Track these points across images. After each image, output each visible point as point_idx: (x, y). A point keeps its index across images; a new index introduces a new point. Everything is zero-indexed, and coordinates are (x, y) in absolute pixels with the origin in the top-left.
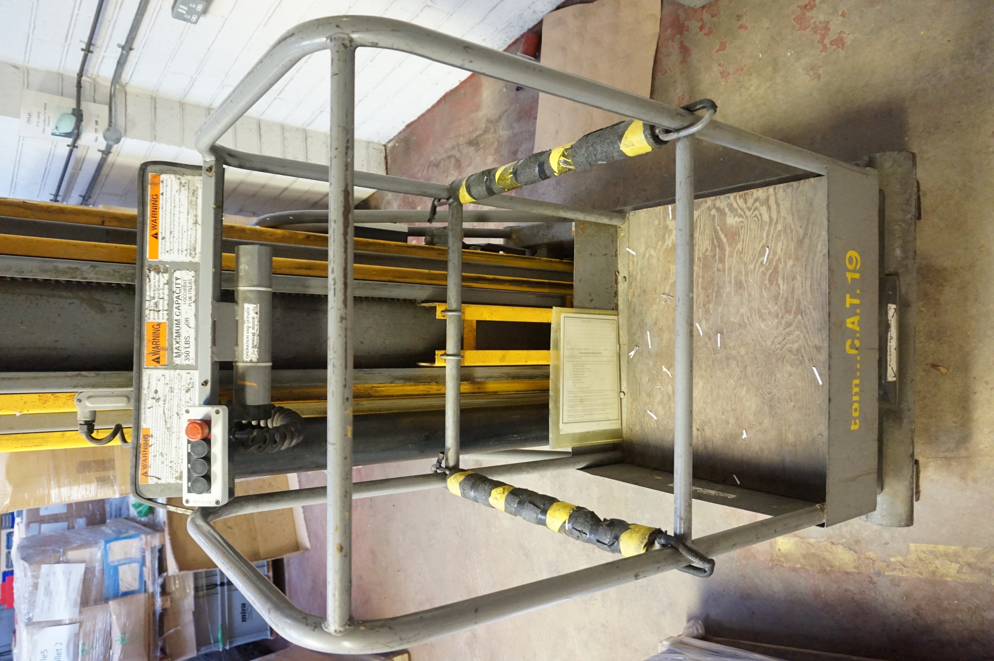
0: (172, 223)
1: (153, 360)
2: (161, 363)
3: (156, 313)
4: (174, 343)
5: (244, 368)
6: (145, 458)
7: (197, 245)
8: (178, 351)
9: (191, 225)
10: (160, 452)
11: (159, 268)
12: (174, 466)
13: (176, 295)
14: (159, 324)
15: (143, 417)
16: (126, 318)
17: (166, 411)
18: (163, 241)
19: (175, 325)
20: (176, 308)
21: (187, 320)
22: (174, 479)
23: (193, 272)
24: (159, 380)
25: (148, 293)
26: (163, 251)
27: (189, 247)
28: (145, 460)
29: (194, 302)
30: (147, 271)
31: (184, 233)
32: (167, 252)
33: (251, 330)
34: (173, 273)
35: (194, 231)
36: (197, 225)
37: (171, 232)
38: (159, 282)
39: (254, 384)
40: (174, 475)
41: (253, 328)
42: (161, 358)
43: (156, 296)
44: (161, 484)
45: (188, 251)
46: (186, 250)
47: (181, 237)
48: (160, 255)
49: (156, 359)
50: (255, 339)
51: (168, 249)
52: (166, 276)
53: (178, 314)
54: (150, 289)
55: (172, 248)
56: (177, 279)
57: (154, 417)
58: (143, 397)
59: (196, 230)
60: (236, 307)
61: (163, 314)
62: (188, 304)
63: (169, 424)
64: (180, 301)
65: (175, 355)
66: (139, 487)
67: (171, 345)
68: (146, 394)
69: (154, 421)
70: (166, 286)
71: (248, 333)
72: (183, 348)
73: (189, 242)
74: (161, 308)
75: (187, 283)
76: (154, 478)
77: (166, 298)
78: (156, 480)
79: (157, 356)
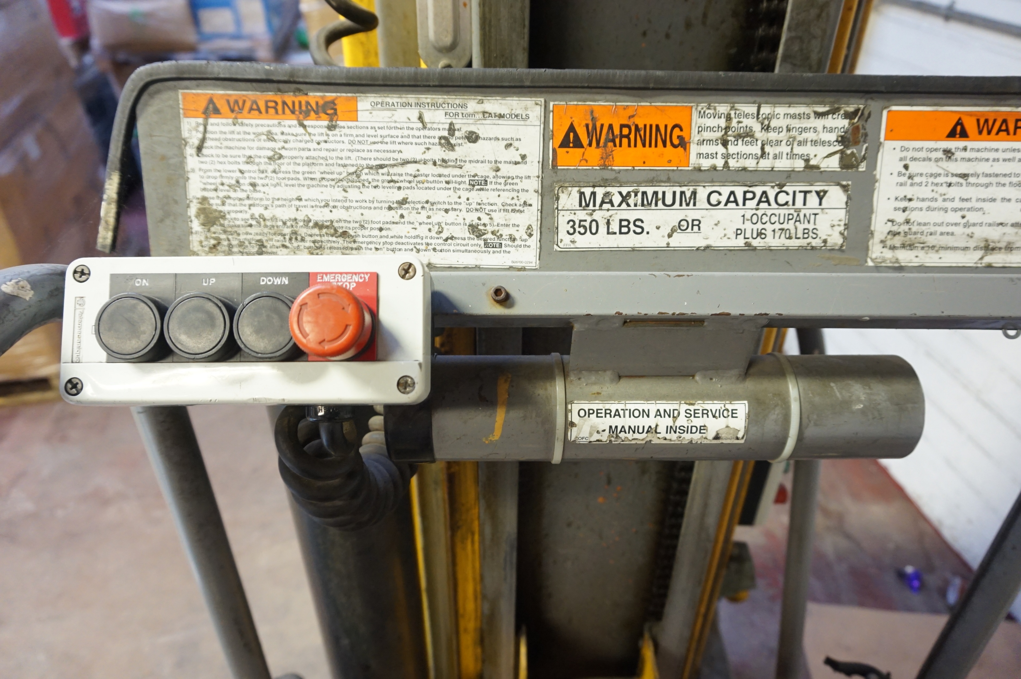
0: (994, 180)
1: (572, 128)
2: (561, 152)
3: (720, 134)
4: (625, 191)
5: (550, 400)
6: (263, 109)
7: (921, 254)
8: (598, 201)
9: (981, 233)
10: (283, 152)
11: (856, 143)
12: (243, 195)
13: (771, 194)
14: (683, 144)
15: (393, 99)
16: (668, 36)
17: (411, 169)
18: (940, 154)
19: (678, 190)
20: (732, 193)
21: (696, 224)
22: (200, 194)
23: (840, 241)
24: (508, 146)
25: (781, 110)
26: (909, 154)
27: (915, 228)
28: (255, 109)
29: (747, 244)
30: (851, 109)
31: (960, 213)
32: (906, 167)
33: (665, 423)
34: (839, 184)
35: (963, 244)
36: (980, 253)
37: (964, 176)
38: (815, 143)
39: (497, 435)
40: (213, 194)
41: (670, 429)
42: (579, 151)
43: (772, 136)
44: (182, 157)
45: (905, 228)
46: (907, 222)
47: (949, 205)
48: (898, 144)
49: (576, 136)
50: (637, 436)
51: (914, 168)
52: (834, 163)
53: (714, 198)
54: (793, 116)
55: (917, 180)
56: (821, 195)
57: (393, 132)
58: (455, 99)
59: (966, 249)
60: (735, 372)
61: (714, 156)
62: (743, 227)
63: (370, 178)
64: (751, 204)
65: (588, 191)
66: (169, 89)
67: (617, 181)
68: (464, 106)
69: (380, 132)
70: (800, 164)
71: (658, 413)
72: (607, 214)
73: (933, 229)
74: (732, 149)
75: (806, 225)
76: (200, 136)
77: (765, 164)
78: (195, 142)
79: (585, 140)
